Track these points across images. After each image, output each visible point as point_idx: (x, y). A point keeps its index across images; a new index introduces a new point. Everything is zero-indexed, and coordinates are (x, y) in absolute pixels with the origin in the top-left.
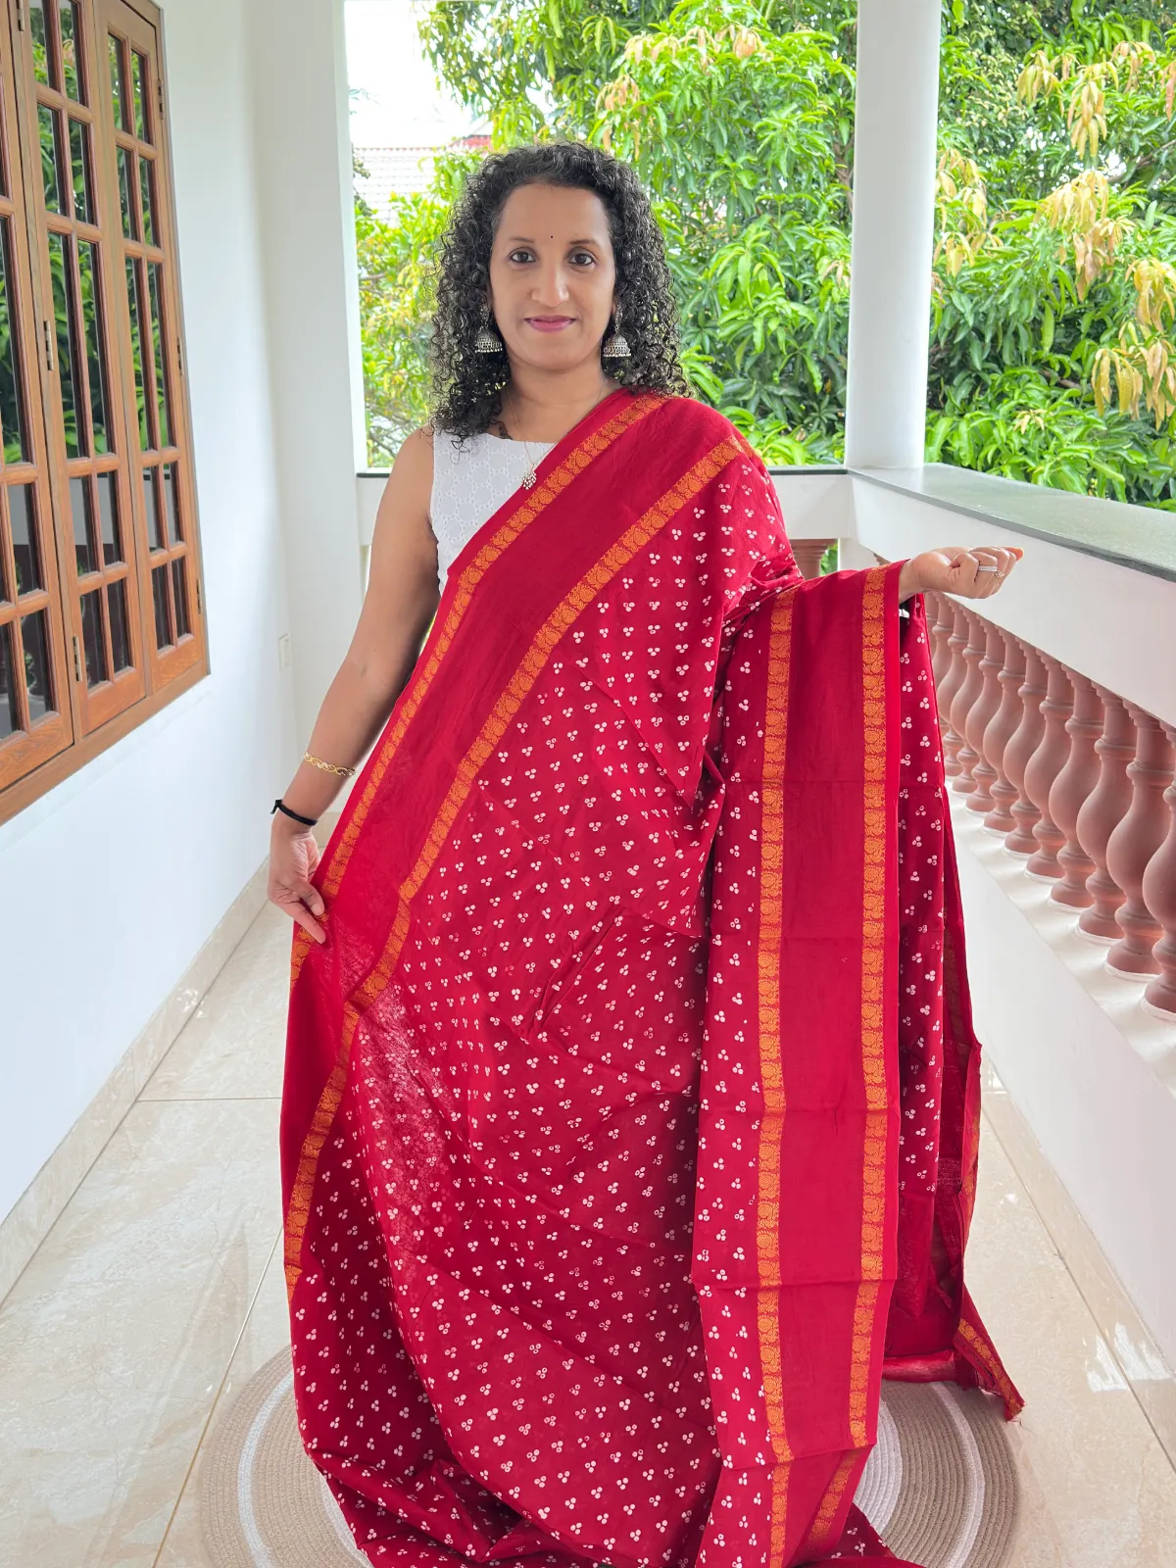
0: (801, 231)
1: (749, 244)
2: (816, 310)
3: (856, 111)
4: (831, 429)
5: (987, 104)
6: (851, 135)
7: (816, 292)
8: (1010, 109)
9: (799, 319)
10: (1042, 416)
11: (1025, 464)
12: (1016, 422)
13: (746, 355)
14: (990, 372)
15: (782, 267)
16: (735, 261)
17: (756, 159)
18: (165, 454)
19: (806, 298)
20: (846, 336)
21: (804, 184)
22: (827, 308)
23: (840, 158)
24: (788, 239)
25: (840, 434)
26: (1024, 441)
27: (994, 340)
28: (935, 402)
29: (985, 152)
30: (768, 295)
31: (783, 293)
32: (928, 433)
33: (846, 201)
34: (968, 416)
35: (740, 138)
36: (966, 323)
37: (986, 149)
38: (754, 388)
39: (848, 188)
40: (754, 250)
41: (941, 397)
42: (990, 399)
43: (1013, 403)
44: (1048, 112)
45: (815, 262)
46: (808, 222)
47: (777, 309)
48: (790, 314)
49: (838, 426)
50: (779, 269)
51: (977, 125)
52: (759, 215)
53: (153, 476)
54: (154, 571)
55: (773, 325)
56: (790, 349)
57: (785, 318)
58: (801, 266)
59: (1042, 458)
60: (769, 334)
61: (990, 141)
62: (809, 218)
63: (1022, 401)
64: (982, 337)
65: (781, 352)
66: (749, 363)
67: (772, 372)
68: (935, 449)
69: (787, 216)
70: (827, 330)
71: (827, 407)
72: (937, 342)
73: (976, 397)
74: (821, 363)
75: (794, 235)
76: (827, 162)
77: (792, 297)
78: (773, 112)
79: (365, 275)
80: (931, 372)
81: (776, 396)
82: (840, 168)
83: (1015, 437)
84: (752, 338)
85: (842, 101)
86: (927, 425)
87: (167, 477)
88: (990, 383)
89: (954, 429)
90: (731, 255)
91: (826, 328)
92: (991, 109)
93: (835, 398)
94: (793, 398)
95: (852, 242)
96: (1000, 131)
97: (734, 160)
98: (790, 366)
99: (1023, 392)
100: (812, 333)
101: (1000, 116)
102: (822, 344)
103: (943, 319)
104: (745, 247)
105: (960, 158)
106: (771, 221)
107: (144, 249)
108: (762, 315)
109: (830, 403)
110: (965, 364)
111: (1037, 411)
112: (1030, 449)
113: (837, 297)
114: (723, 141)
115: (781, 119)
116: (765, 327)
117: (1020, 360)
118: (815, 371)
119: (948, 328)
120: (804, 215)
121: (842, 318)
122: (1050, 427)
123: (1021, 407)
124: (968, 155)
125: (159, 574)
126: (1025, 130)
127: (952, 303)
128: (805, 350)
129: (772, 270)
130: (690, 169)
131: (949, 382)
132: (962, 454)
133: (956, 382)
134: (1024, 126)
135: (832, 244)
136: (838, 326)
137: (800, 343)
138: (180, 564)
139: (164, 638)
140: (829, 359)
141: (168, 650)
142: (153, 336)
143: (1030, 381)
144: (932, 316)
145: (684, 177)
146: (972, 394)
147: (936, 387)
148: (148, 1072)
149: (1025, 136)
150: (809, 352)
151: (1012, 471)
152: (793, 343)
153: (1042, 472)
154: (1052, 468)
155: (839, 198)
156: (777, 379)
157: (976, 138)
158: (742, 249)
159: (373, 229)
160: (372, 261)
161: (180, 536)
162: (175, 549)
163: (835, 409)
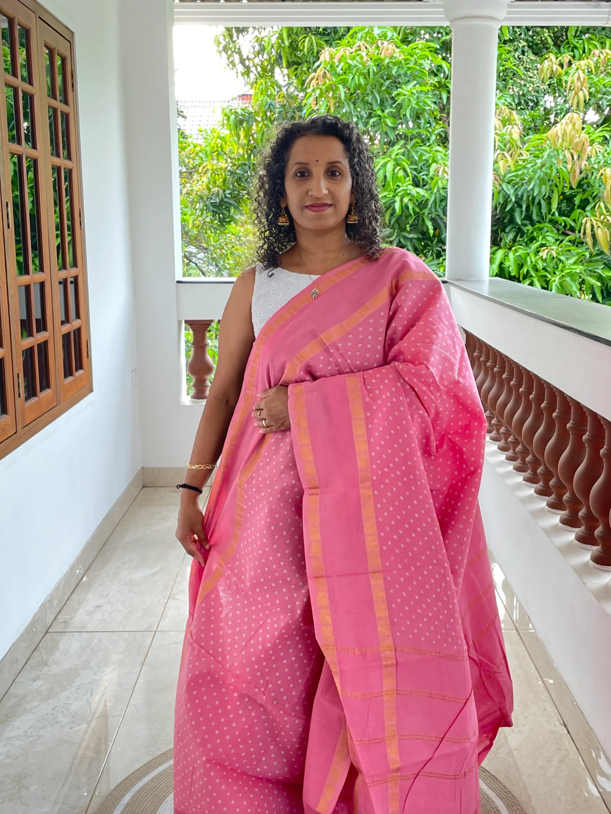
0: (421, 149)
1: (393, 156)
2: (430, 192)
3: (451, 87)
4: (439, 255)
5: (522, 82)
6: (448, 98)
7: (429, 182)
8: (535, 85)
9: (420, 197)
10: (554, 250)
11: (546, 276)
12: (540, 254)
13: (392, 215)
14: (525, 225)
15: (411, 169)
16: (385, 165)
17: (395, 111)
18: (71, 272)
19: (424, 186)
20: (446, 205)
21: (422, 125)
22: (435, 191)
23: (442, 110)
24: (414, 154)
25: (443, 258)
26: (545, 264)
27: (528, 207)
28: (496, 242)
29: (521, 108)
30: (403, 184)
31: (412, 183)
32: (491, 258)
33: (446, 134)
34: (513, 248)
35: (387, 100)
36: (511, 200)
37: (522, 107)
38: (396, 234)
39: (447, 126)
40: (396, 160)
41: (499, 239)
42: (526, 240)
43: (538, 243)
44: (556, 86)
45: (429, 166)
46: (425, 144)
47: (408, 191)
48: (415, 195)
49: (442, 253)
50: (409, 171)
51: (517, 94)
52: (398, 140)
53: (64, 283)
54: (63, 336)
55: (406, 200)
56: (415, 212)
57: (413, 196)
58: (421, 168)
59: (555, 273)
60: (404, 205)
61: (524, 103)
62: (425, 142)
63: (544, 242)
64: (521, 207)
65: (411, 215)
66: (393, 221)
67: (406, 225)
68: (495, 267)
69: (414, 141)
70: (436, 202)
71: (436, 244)
72: (496, 208)
73: (518, 239)
74: (432, 220)
75: (417, 151)
76: (435, 113)
77: (416, 184)
78: (403, 86)
79: (184, 170)
80: (493, 226)
81: (408, 238)
82: (443, 116)
83: (540, 261)
84: (394, 207)
85: (443, 80)
86: (491, 254)
87: (71, 282)
88: (526, 231)
89: (506, 256)
90: (382, 162)
91: (435, 202)
92: (525, 85)
93: (441, 239)
94: (418, 239)
95: (450, 155)
96: (530, 97)
97: (383, 111)
98: (416, 221)
99: (544, 238)
100: (428, 204)
101: (530, 89)
102: (433, 210)
103: (498, 198)
104: (391, 158)
105: (508, 111)
106: (405, 144)
107: (62, 162)
108: (399, 194)
109: (438, 242)
110: (512, 221)
111: (552, 248)
112: (548, 269)
113: (441, 185)
114: (377, 101)
115: (408, 90)
116: (402, 200)
117: (542, 219)
118: (429, 224)
119: (502, 202)
120: (423, 141)
121: (444, 196)
122: (559, 257)
123: (542, 245)
124: (512, 109)
125: (66, 337)
126: (543, 97)
127: (503, 189)
128: (423, 214)
129: (405, 171)
130: (360, 117)
131: (503, 230)
132: (510, 269)
133: (507, 230)
134: (543, 95)
135: (439, 156)
136: (442, 201)
137: (421, 210)
138: (78, 331)
139: (68, 372)
140: (437, 217)
141: (70, 379)
142: (66, 206)
143: (547, 232)
144: (493, 195)
145: (357, 121)
146: (516, 237)
147: (496, 234)
148: (53, 615)
149: (544, 100)
150: (426, 214)
151: (538, 280)
152: (417, 210)
153: (554, 281)
154: (560, 278)
155: (442, 131)
156: (408, 229)
157: (517, 101)
158: (389, 159)
159: (189, 146)
160: (189, 163)
161: (78, 316)
162: (76, 324)
163: (441, 245)
